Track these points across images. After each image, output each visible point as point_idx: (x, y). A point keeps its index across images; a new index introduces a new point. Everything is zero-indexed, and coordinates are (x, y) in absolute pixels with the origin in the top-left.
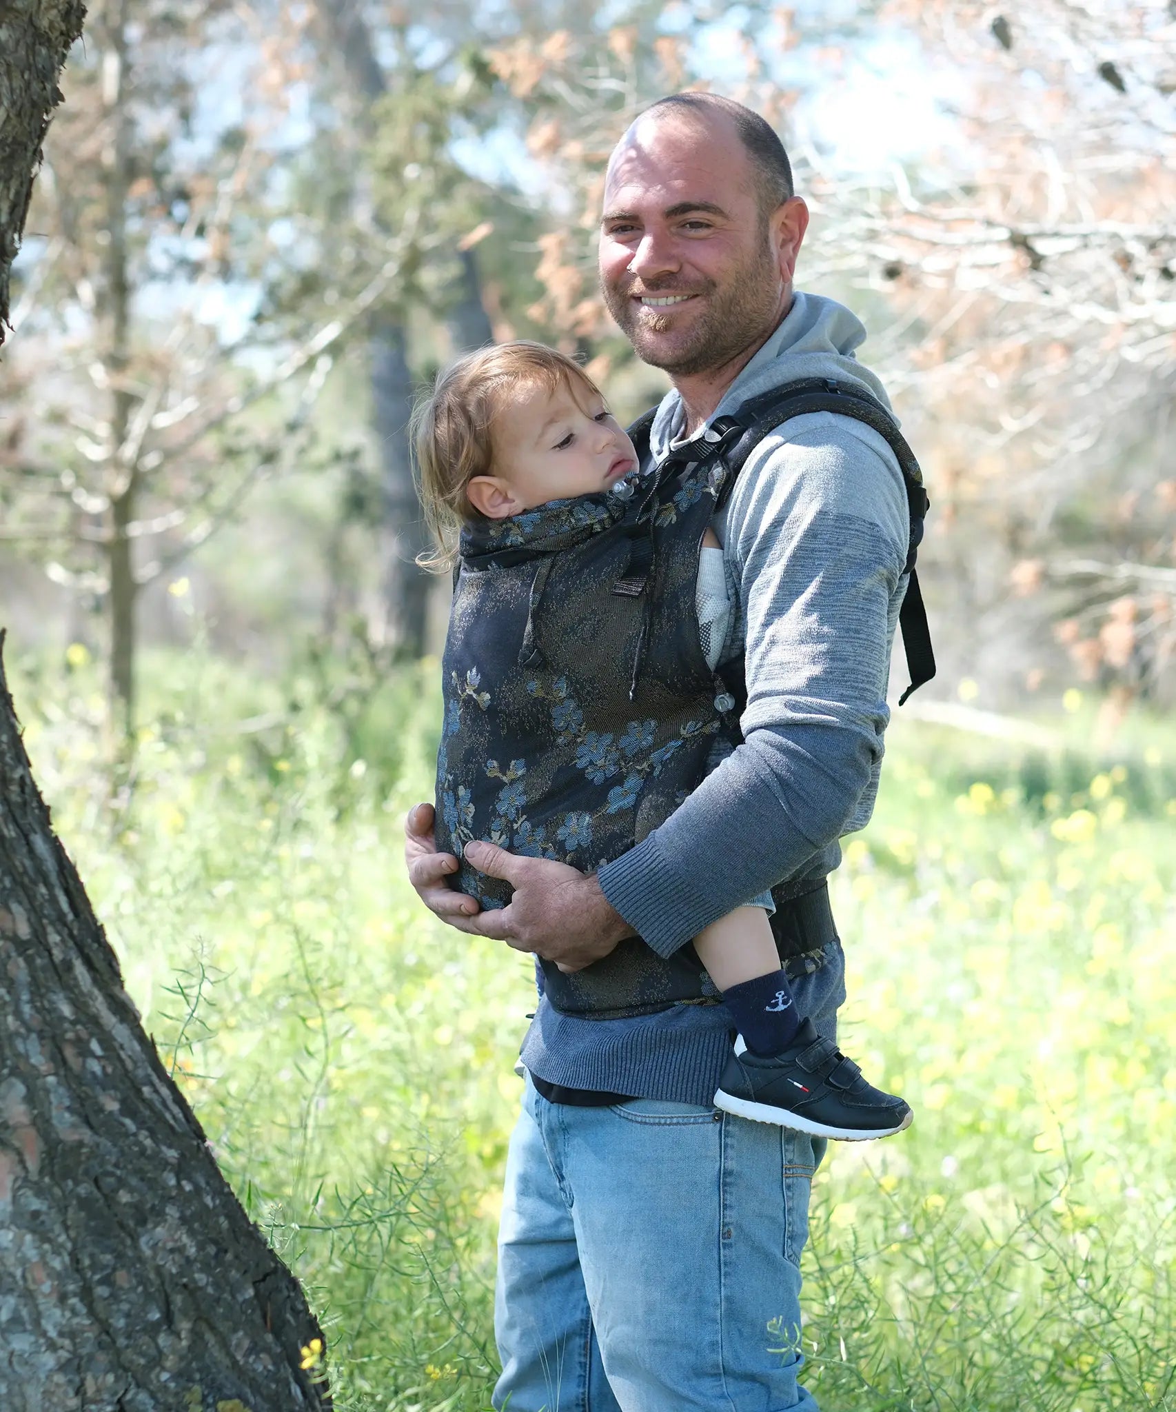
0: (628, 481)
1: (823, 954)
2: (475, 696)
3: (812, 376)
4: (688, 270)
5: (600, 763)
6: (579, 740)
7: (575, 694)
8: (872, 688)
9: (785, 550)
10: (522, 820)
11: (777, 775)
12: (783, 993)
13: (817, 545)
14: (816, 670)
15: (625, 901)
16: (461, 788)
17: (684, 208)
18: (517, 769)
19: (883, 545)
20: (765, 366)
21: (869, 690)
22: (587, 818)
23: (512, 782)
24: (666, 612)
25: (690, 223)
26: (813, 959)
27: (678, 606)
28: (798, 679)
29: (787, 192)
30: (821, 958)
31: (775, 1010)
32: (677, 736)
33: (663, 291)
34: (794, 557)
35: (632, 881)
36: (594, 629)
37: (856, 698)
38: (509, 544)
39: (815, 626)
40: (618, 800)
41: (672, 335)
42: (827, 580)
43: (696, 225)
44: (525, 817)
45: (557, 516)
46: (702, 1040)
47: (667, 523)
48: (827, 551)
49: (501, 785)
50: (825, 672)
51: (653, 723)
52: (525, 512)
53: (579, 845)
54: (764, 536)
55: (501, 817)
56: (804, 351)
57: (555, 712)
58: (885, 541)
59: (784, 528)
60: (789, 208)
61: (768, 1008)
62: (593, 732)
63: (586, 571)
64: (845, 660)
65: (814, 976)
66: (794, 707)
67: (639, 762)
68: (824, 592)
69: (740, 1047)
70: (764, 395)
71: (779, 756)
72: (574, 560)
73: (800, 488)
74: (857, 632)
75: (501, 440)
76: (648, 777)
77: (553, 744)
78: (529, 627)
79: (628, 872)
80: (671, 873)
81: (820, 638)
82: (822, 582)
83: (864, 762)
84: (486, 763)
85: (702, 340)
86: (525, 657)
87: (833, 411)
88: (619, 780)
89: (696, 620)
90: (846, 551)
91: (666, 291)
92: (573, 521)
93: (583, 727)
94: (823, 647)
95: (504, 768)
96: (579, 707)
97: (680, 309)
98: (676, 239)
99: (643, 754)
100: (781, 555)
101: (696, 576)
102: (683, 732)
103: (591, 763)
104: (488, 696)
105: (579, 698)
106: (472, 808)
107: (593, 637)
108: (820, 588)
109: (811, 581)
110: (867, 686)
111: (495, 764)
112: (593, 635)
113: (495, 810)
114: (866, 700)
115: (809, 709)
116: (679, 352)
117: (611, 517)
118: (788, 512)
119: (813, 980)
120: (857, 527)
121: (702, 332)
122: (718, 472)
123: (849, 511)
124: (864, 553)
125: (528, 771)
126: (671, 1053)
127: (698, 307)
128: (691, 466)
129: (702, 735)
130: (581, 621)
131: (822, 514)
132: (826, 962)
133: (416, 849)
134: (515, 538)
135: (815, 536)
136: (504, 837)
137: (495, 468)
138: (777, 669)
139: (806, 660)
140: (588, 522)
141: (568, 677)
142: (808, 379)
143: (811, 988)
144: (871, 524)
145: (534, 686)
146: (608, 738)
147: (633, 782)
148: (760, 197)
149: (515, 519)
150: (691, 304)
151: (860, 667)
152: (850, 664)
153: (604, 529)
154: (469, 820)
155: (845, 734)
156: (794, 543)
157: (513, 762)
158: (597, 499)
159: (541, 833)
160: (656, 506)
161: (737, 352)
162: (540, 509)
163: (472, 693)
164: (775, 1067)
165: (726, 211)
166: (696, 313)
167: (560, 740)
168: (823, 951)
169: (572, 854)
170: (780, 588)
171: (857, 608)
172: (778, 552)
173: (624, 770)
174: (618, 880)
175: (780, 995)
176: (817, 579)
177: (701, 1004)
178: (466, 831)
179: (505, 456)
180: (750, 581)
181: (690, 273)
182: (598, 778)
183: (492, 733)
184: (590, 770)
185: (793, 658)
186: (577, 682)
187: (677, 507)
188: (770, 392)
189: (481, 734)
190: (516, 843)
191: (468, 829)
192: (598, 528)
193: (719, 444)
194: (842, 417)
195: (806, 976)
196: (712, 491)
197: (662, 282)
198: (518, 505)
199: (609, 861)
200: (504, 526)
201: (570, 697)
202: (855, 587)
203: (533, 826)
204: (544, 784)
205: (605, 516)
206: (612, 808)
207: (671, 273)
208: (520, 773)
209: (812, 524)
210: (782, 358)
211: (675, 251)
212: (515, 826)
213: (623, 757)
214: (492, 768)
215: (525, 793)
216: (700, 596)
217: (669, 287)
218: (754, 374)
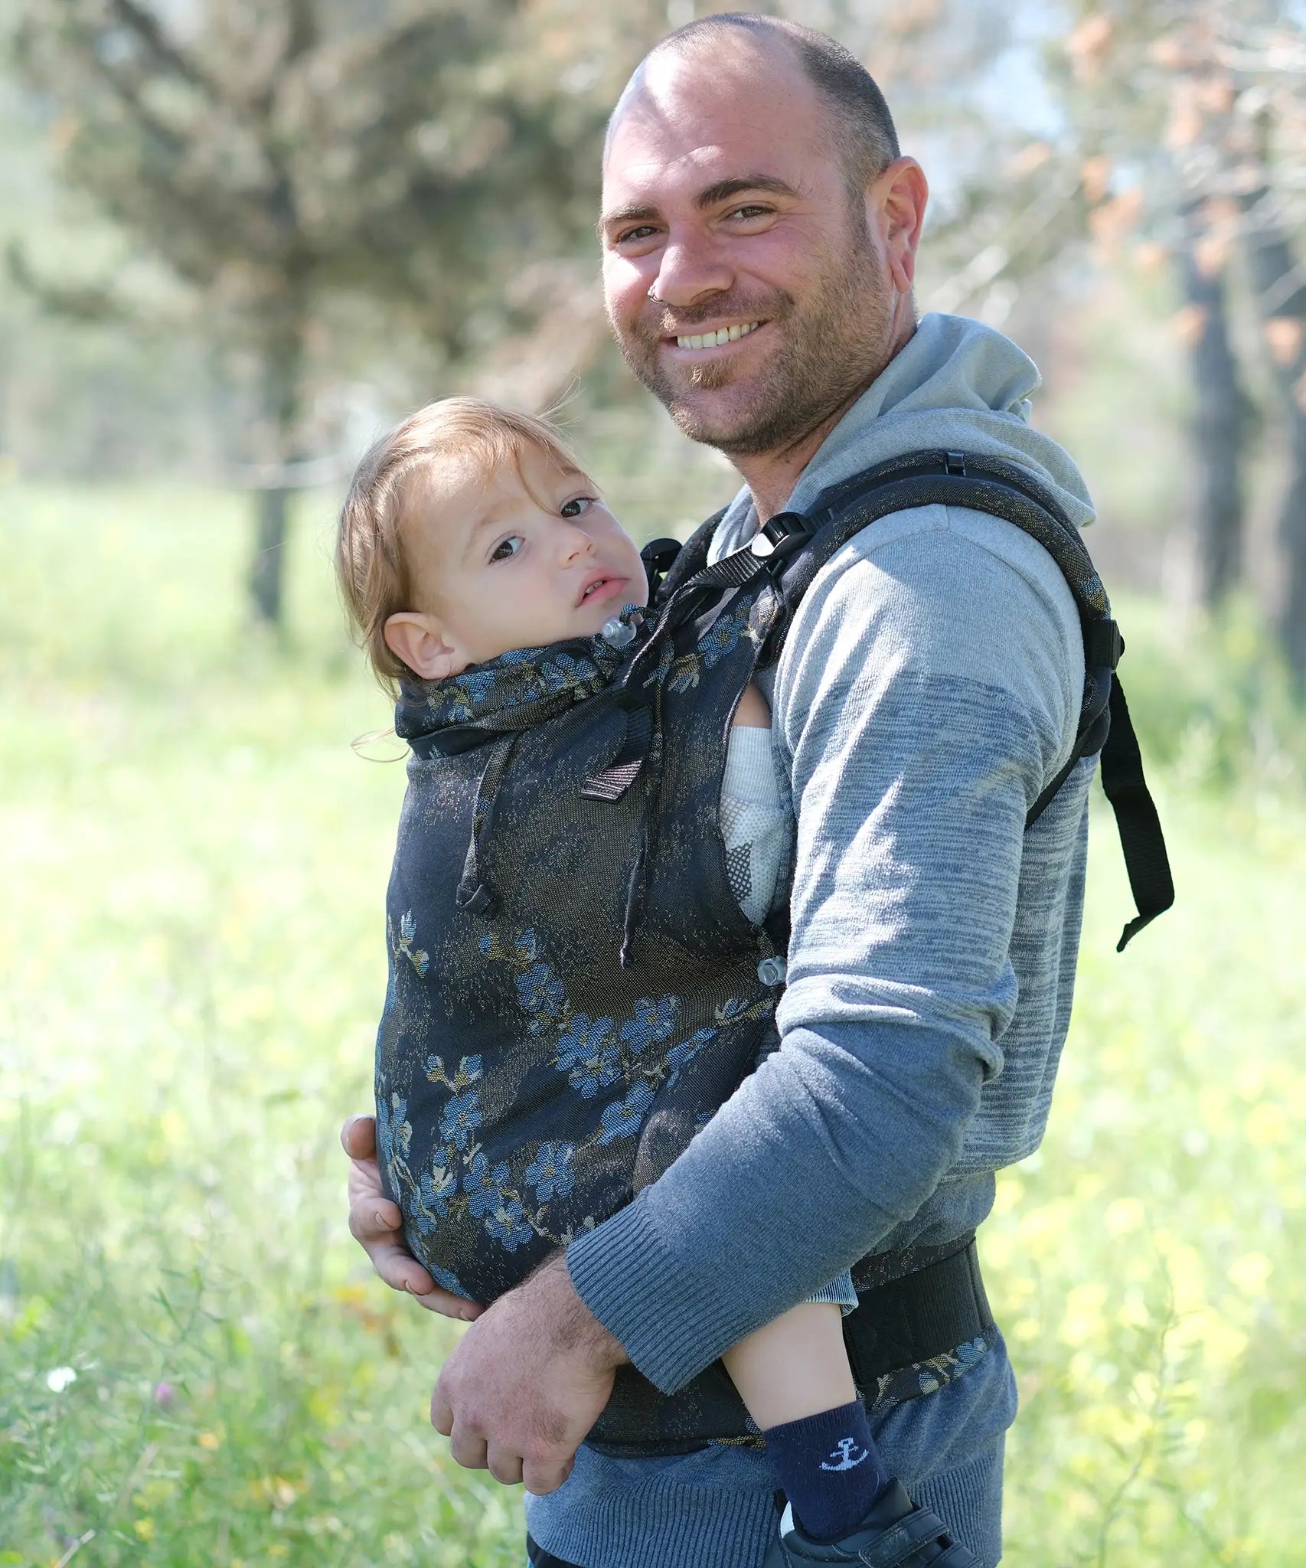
0: (625, 620)
1: (954, 1361)
2: (409, 954)
3: (929, 446)
4: (747, 283)
5: (591, 1063)
6: (562, 1026)
7: (550, 955)
8: (980, 960)
9: (850, 730)
10: (475, 1150)
11: (818, 1103)
12: (851, 1441)
13: (899, 726)
14: (885, 933)
15: (601, 1295)
16: (395, 1095)
17: (728, 188)
18: (470, 1071)
19: (1010, 724)
20: (857, 434)
21: (974, 964)
22: (570, 1151)
23: (463, 1091)
24: (677, 828)
25: (743, 210)
26: (935, 1373)
27: (694, 820)
28: (855, 950)
29: (888, 150)
30: (950, 1368)
31: (837, 1468)
32: (709, 1021)
33: (710, 321)
34: (861, 746)
35: (611, 1263)
36: (573, 854)
37: (951, 978)
38: (452, 719)
39: (889, 860)
40: (614, 1125)
41: (730, 391)
42: (910, 785)
43: (751, 211)
44: (479, 1145)
45: (519, 677)
46: (746, 1504)
47: (685, 686)
48: (912, 737)
49: (446, 1095)
50: (901, 937)
51: (673, 1001)
52: (470, 668)
53: (555, 1193)
54: (819, 712)
55: (446, 1144)
56: (923, 408)
57: (520, 982)
58: (1017, 718)
59: (848, 699)
60: (896, 177)
61: (824, 1466)
62: (583, 1015)
63: (561, 762)
64: (933, 916)
65: (938, 1397)
66: (847, 994)
67: (648, 1064)
68: (907, 805)
69: (787, 1524)
70: (853, 479)
71: (823, 1072)
72: (545, 746)
73: (875, 634)
74: (957, 869)
75: (419, 556)
76: (660, 1089)
77: (524, 1033)
78: (472, 849)
79: (606, 1248)
80: (665, 1251)
81: (895, 881)
82: (903, 789)
83: (962, 1080)
84: (425, 1059)
85: (779, 394)
86: (465, 897)
87: (948, 503)
88: (618, 1092)
89: (721, 843)
90: (943, 735)
91: (715, 320)
92: (543, 684)
93: (567, 1006)
94: (899, 895)
95: (451, 1068)
96: (557, 975)
97: (738, 348)
98: (723, 240)
99: (655, 1051)
100: (843, 743)
101: (721, 773)
102: (719, 1015)
103: (578, 1063)
104: (424, 957)
105: (557, 964)
106: (409, 1129)
107: (572, 868)
108: (900, 798)
109: (887, 787)
110: (972, 958)
111: (439, 1061)
112: (571, 864)
113: (438, 1133)
114: (967, 980)
115: (871, 997)
116: (746, 418)
117: (600, 676)
118: (856, 673)
119: (936, 1403)
120: (965, 695)
121: (778, 381)
122: (766, 603)
123: (949, 670)
124: (977, 737)
125: (485, 1074)
126: (698, 1523)
127: (770, 340)
128: (730, 594)
129: (746, 1022)
130: (553, 842)
131: (905, 675)
132: (959, 1374)
133: (361, 1181)
134: (460, 710)
135: (894, 713)
136: (450, 1176)
137: (417, 601)
138: (827, 931)
139: (872, 917)
140: (565, 686)
141: (538, 931)
142: (921, 452)
143: (928, 1418)
144: (991, 689)
145: (489, 942)
146: (604, 1025)
147: (639, 1094)
148: (846, 162)
149: (459, 680)
150: (757, 337)
151: (961, 928)
152: (943, 923)
153: (591, 694)
154: (406, 1147)
155: (928, 1035)
156: (862, 723)
157: (464, 1060)
158: (578, 648)
159: (502, 1174)
160: (669, 657)
161: (831, 409)
162: (494, 664)
163: (405, 950)
164: (832, 1560)
165: (794, 184)
166: (767, 351)
167: (533, 1027)
168: (955, 1355)
169: (545, 1208)
170: (838, 796)
171: (959, 829)
172: (840, 737)
173: (627, 1076)
174: (592, 1260)
175: (846, 1446)
176: (896, 784)
177: (747, 1444)
178: (403, 1164)
179: (427, 582)
180: (803, 783)
181: (751, 286)
182: (588, 1088)
183: (434, 1013)
184: (575, 1074)
185: (853, 913)
186: (551, 938)
187: (701, 661)
188: (863, 473)
189: (420, 1016)
190: (467, 1187)
191: (404, 1159)
192: (581, 693)
193: (771, 560)
194: (965, 512)
195: (923, 1400)
196: (753, 635)
197: (707, 307)
198: (459, 659)
199: (599, 1220)
200: (446, 691)
201: (542, 960)
202: (957, 795)
203: (491, 1162)
204: (507, 1091)
205: (591, 675)
206: (606, 1136)
207: (720, 293)
208: (474, 1076)
209: (888, 693)
210: (884, 420)
211: (719, 259)
212: (466, 1160)
213: (628, 1054)
214: (435, 1068)
215: (480, 1107)
216: (728, 803)
217: (718, 313)
218: (842, 446)
